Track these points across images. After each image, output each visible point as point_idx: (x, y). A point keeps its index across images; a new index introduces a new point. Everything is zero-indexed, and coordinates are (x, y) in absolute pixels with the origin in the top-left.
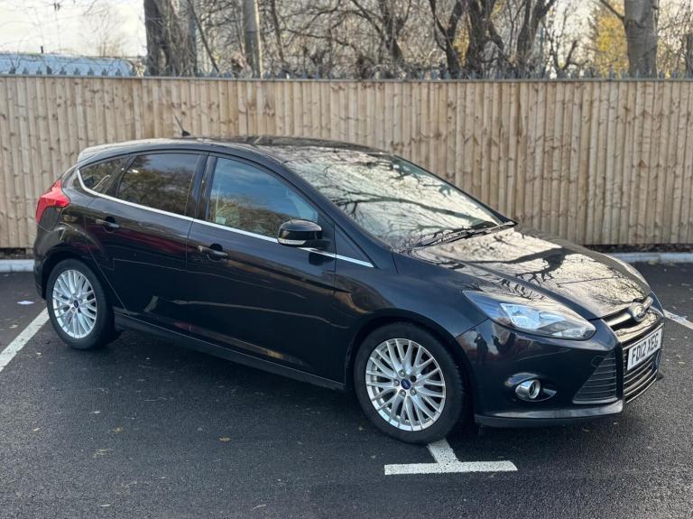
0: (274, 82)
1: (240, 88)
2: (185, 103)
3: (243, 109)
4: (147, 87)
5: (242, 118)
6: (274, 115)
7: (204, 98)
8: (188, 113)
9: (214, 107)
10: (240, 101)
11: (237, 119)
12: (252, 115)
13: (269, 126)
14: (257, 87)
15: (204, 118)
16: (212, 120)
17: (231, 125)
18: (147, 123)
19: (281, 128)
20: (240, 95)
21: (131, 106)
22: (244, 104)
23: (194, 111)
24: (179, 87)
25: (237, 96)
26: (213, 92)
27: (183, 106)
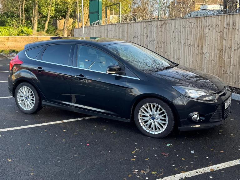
0: (236, 14)
1: (225, 18)
2: (210, 25)
3: (225, 26)
4: (202, 20)
5: (225, 30)
6: (235, 28)
7: (215, 23)
8: (210, 29)
9: (217, 26)
10: (225, 23)
11: (223, 31)
12: (228, 29)
13: (233, 33)
14: (231, 17)
15: (214, 31)
16: (216, 31)
17: (222, 33)
18: (201, 32)
19: (237, 34)
20: (225, 21)
21: (197, 27)
22: (226, 24)
23: (212, 28)
24: (209, 19)
25: (224, 21)
26: (218, 20)
27: (209, 26)
